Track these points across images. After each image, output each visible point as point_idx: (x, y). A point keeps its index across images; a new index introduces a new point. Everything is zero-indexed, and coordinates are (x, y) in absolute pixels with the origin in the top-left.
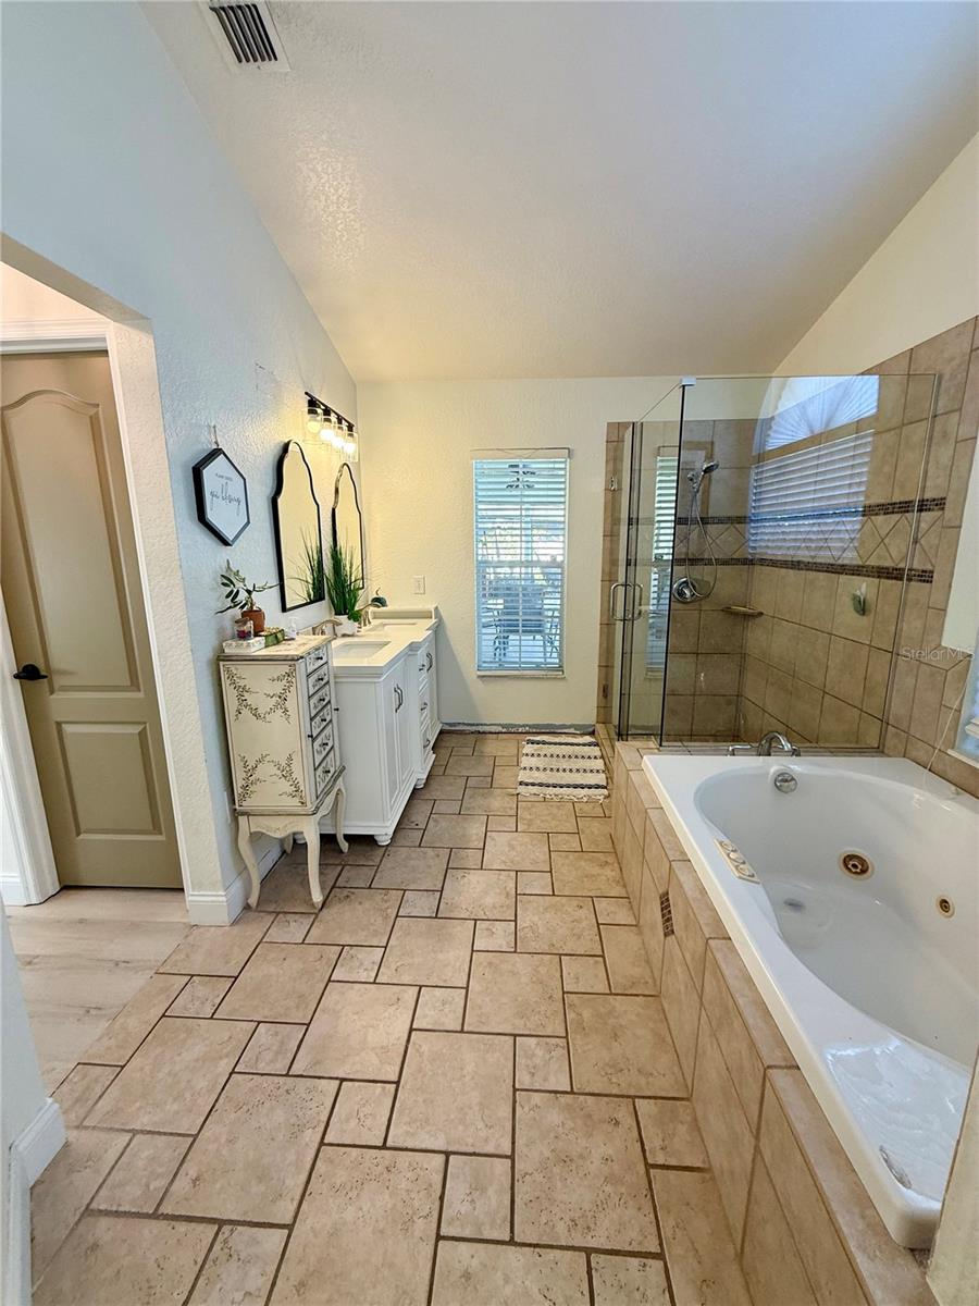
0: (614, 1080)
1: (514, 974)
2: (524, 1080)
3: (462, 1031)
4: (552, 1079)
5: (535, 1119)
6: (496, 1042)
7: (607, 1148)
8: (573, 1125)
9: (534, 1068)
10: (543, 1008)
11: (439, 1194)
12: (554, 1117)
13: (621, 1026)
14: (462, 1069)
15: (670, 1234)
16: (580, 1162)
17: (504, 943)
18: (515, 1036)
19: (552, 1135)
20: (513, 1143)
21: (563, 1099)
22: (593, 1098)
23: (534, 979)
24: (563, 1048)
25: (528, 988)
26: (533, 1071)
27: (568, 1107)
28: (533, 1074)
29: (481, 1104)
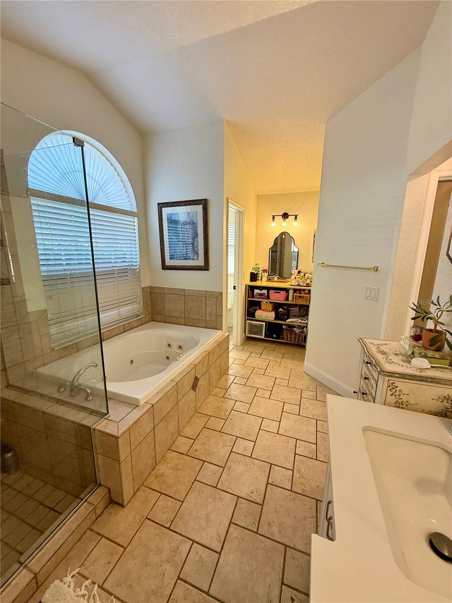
1: (241, 429)
2: (248, 405)
3: (263, 418)
6: (253, 413)
9: (244, 406)
10: (235, 418)
15: (229, 384)
17: (240, 443)
18: (247, 413)
23: (234, 426)
25: (238, 424)
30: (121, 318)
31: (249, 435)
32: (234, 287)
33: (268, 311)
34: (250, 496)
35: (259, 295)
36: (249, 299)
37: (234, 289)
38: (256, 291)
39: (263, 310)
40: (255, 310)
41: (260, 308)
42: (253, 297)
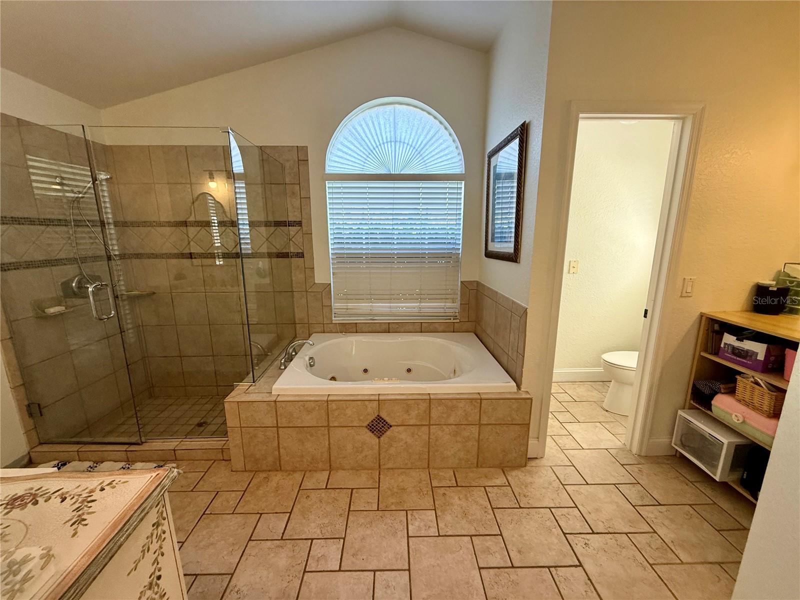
0: (426, 492)
1: (363, 538)
2: (433, 531)
3: (409, 570)
4: (430, 518)
5: (451, 526)
6: (413, 547)
7: (456, 499)
8: (450, 510)
9: (426, 526)
10: (389, 521)
11: (497, 570)
12: (448, 518)
13: (398, 486)
14: (434, 566)
15: (477, 484)
16: (464, 508)
17: (335, 546)
18: (408, 537)
19: (456, 519)
20: (464, 536)
21: (439, 513)
22: (435, 502)
23: (368, 526)
24: (413, 512)
25: (375, 529)
26: (428, 527)
27: (443, 511)
28: (429, 527)
29: (450, 553)
30: (420, 314)
31: (353, 555)
32: (646, 311)
33: (754, 408)
34: (231, 591)
35: (733, 353)
36: (703, 354)
37: (645, 316)
38: (729, 339)
39: (739, 401)
40: (716, 393)
41: (732, 392)
42: (716, 353)
